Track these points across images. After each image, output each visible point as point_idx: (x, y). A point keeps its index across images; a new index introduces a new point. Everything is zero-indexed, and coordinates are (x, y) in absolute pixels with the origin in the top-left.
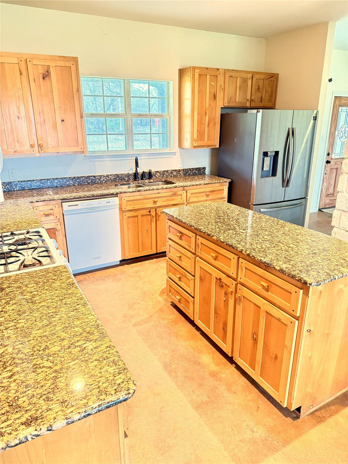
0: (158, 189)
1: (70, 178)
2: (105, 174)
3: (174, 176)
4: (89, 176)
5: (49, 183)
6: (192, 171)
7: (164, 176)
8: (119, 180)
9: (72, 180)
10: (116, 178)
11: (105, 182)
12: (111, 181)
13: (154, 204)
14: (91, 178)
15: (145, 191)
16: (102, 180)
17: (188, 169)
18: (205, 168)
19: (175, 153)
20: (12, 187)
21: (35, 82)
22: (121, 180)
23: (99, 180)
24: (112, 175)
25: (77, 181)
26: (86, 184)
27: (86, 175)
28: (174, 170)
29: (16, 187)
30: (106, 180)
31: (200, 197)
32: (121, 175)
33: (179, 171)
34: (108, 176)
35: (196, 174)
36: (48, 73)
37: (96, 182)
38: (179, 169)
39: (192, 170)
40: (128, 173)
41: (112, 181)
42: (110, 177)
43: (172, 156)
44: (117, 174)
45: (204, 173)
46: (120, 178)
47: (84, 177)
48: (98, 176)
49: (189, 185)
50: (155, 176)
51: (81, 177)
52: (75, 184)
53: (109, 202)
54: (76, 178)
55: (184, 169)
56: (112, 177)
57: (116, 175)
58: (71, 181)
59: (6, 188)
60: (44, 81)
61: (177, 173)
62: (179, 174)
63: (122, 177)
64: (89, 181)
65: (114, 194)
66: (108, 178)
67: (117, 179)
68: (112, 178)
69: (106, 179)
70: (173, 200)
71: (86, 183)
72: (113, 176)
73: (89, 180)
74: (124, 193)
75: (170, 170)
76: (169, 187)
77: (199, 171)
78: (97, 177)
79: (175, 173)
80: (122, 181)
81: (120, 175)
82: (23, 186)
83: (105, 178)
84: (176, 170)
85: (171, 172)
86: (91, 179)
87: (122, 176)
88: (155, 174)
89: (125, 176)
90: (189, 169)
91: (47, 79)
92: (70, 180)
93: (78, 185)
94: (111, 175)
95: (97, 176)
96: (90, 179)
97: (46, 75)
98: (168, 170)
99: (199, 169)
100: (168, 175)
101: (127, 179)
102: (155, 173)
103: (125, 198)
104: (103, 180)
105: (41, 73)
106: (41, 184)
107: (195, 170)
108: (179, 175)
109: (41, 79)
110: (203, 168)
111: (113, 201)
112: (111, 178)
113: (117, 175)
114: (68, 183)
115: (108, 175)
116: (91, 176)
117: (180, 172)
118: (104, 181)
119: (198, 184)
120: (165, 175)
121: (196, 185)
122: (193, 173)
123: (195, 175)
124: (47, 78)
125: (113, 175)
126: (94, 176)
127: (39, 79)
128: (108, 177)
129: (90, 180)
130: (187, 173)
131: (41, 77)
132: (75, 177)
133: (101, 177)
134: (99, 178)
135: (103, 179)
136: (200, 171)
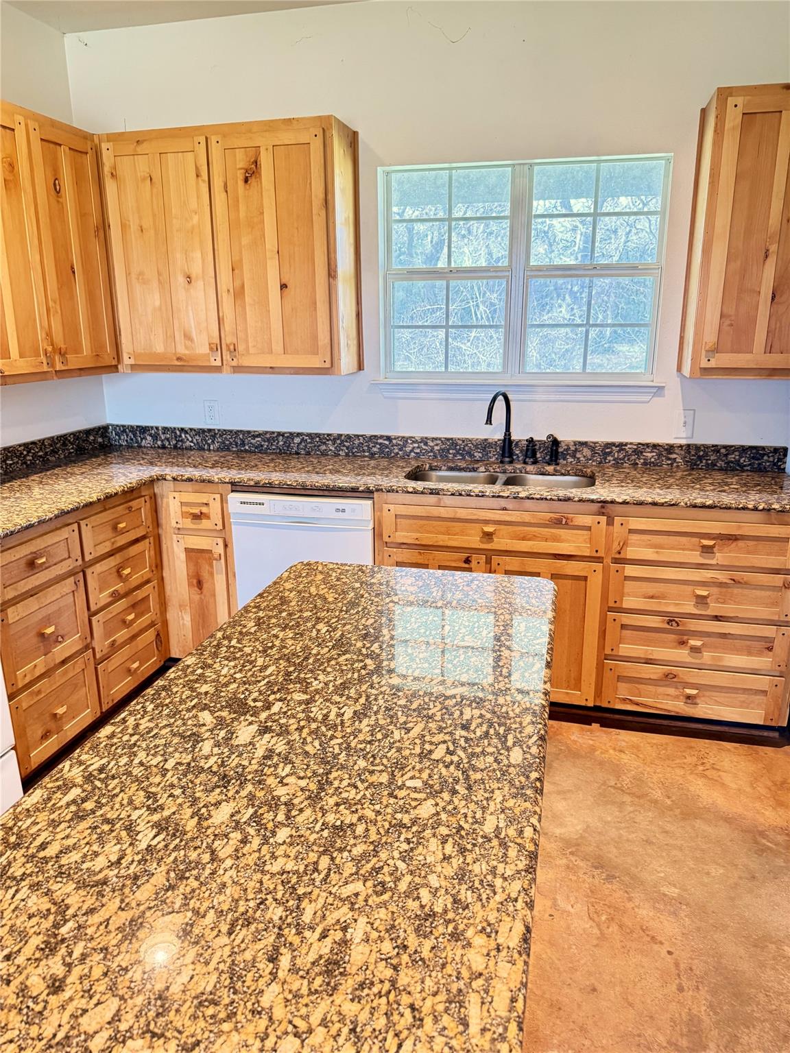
0: (499, 497)
1: (328, 435)
2: (418, 435)
3: (645, 464)
4: (375, 436)
5: (281, 443)
6: (726, 455)
7: (605, 459)
8: (455, 455)
9: (334, 441)
10: (448, 450)
11: (415, 457)
12: (432, 454)
13: (484, 540)
14: (380, 441)
15: (452, 495)
16: (408, 449)
17: (706, 447)
18: (785, 450)
19: (661, 388)
20: (206, 442)
21: (227, 192)
22: (462, 455)
23: (400, 450)
24: (436, 439)
25: (344, 446)
26: (366, 456)
27: (369, 433)
28: (647, 445)
29: (213, 442)
30: (418, 451)
31: (672, 548)
32: (463, 441)
33: (670, 449)
34: (424, 441)
35: (742, 466)
36: (256, 166)
37: (393, 455)
38: (672, 442)
39: (723, 451)
40: (486, 440)
41: (435, 456)
42: (431, 444)
43: (647, 398)
44: (452, 439)
45: (779, 468)
46: (460, 450)
47: (362, 436)
48: (398, 437)
49: (621, 501)
50: (574, 456)
51: (355, 436)
52: (341, 453)
53: (343, 511)
54: (343, 437)
55: (689, 445)
56: (437, 445)
57: (448, 439)
58: (330, 442)
59: (195, 441)
60: (247, 187)
61: (660, 455)
62: (669, 459)
63: (466, 448)
64: (375, 449)
65: (361, 489)
66: (424, 447)
67: (451, 451)
68: (436, 448)
69: (418, 447)
70: (556, 539)
71: (367, 454)
72: (439, 442)
73: (374, 447)
74: (389, 491)
75: (631, 444)
76: (538, 496)
77: (753, 458)
78: (394, 441)
79: (649, 455)
80: (464, 458)
81: (461, 442)
82: (227, 442)
83: (416, 445)
84: (655, 446)
85: (635, 451)
86: (380, 444)
87: (467, 445)
88: (576, 450)
89: (476, 446)
90: (713, 446)
91: (252, 181)
92: (328, 440)
93: (347, 455)
94: (434, 439)
95: (395, 439)
96: (377, 443)
97: (251, 174)
98: (624, 440)
99: (756, 453)
100: (623, 459)
101: (480, 455)
102: (573, 448)
103: (391, 507)
104: (412, 451)
105: (241, 169)
106: (265, 441)
107: (737, 453)
108: (670, 462)
109: (241, 183)
110: (776, 450)
111: (353, 510)
112: (432, 448)
113: (452, 442)
114: (323, 447)
115: (426, 438)
116: (382, 437)
117: (671, 453)
118: (413, 454)
119: (663, 501)
120: (610, 458)
121: (654, 504)
122: (728, 463)
123: (733, 470)
124: (253, 177)
125: (440, 439)
126: (389, 438)
127: (237, 183)
128: (426, 444)
129: (378, 446)
130: (700, 458)
131: (241, 177)
132: (341, 435)
133: (406, 441)
134: (401, 443)
135: (410, 449)
136: (758, 459)
